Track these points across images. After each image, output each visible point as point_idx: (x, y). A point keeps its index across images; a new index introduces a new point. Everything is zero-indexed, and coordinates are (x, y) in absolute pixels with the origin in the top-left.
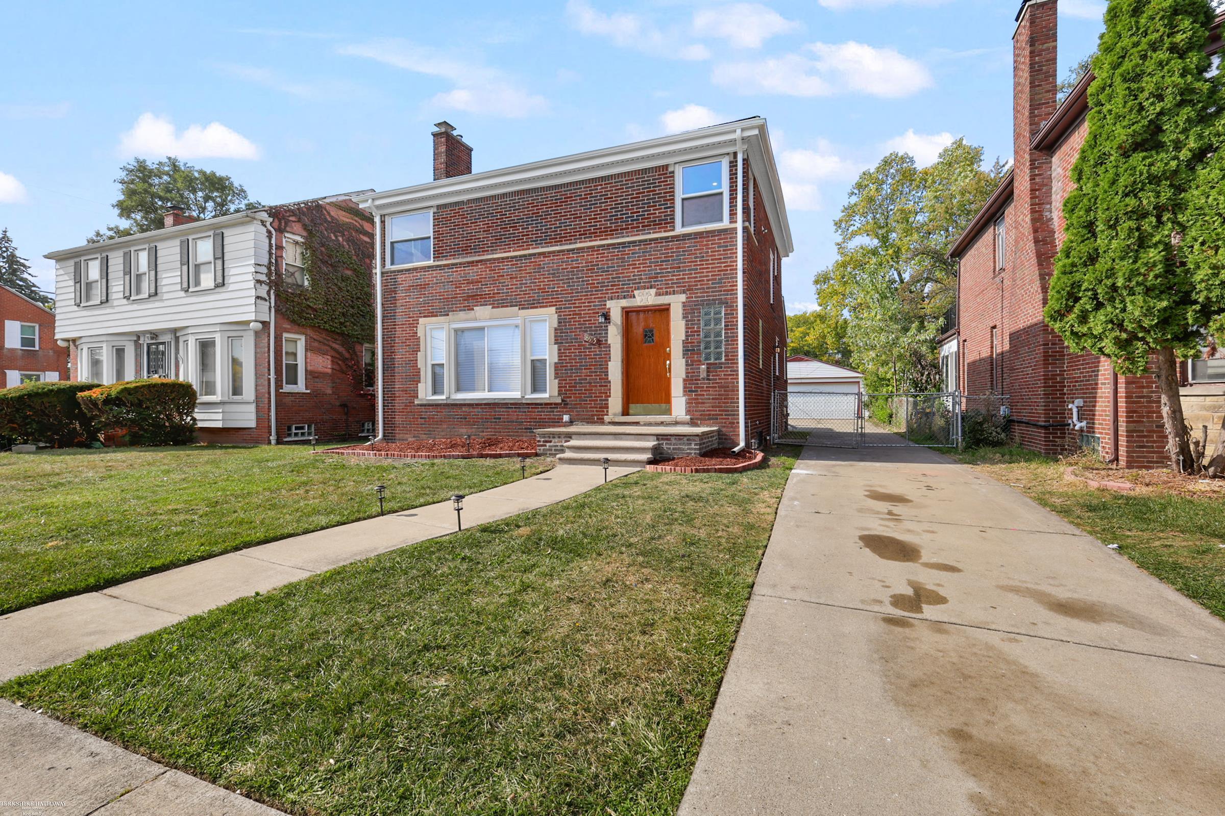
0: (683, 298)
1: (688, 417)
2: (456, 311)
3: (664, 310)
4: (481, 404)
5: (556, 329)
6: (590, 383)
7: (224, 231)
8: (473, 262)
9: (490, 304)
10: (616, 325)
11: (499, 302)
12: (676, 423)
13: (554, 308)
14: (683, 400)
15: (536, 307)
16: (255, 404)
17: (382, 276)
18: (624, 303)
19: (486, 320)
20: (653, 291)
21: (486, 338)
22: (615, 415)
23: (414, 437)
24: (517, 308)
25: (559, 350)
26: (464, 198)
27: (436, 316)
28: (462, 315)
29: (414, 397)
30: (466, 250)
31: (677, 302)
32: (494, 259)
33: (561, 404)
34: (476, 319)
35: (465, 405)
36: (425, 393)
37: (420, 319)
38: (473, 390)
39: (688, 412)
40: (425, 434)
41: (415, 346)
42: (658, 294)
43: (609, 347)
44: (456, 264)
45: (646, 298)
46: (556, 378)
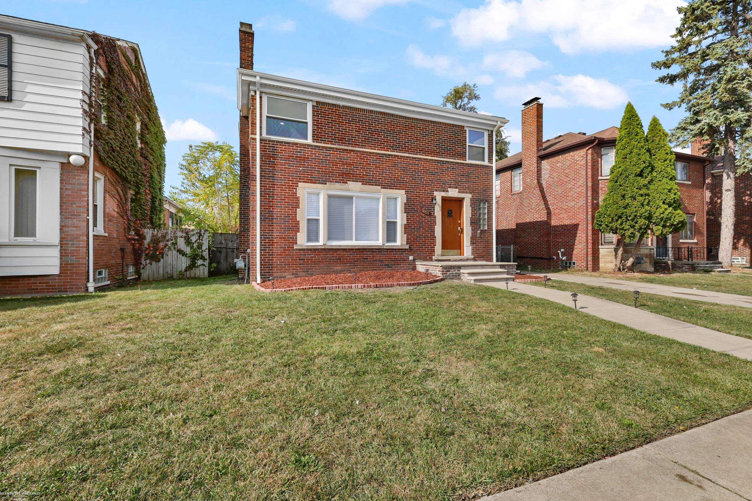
0: (470, 196)
1: (473, 257)
2: (333, 182)
3: (460, 201)
4: (353, 249)
5: (405, 204)
6: (425, 237)
7: (13, 35)
8: (347, 150)
9: (360, 182)
10: (439, 205)
11: (366, 181)
12: (468, 260)
13: (404, 191)
14: (470, 248)
15: (393, 189)
16: (59, 247)
17: (261, 143)
18: (444, 194)
19: (356, 191)
20: (457, 190)
21: (354, 205)
22: (438, 255)
23: (292, 274)
24: (380, 187)
25: (407, 217)
26: (342, 103)
27: (315, 183)
28: (338, 185)
29: (293, 243)
30: (341, 140)
31: (467, 197)
32: (364, 152)
33: (408, 249)
34: (348, 190)
35: (340, 249)
36: (302, 241)
37: (299, 183)
38: (343, 239)
39: (473, 254)
40: (303, 272)
41: (296, 204)
42: (459, 192)
43: (435, 217)
44: (333, 148)
45: (453, 193)
46: (405, 233)
